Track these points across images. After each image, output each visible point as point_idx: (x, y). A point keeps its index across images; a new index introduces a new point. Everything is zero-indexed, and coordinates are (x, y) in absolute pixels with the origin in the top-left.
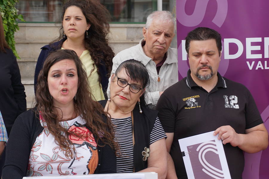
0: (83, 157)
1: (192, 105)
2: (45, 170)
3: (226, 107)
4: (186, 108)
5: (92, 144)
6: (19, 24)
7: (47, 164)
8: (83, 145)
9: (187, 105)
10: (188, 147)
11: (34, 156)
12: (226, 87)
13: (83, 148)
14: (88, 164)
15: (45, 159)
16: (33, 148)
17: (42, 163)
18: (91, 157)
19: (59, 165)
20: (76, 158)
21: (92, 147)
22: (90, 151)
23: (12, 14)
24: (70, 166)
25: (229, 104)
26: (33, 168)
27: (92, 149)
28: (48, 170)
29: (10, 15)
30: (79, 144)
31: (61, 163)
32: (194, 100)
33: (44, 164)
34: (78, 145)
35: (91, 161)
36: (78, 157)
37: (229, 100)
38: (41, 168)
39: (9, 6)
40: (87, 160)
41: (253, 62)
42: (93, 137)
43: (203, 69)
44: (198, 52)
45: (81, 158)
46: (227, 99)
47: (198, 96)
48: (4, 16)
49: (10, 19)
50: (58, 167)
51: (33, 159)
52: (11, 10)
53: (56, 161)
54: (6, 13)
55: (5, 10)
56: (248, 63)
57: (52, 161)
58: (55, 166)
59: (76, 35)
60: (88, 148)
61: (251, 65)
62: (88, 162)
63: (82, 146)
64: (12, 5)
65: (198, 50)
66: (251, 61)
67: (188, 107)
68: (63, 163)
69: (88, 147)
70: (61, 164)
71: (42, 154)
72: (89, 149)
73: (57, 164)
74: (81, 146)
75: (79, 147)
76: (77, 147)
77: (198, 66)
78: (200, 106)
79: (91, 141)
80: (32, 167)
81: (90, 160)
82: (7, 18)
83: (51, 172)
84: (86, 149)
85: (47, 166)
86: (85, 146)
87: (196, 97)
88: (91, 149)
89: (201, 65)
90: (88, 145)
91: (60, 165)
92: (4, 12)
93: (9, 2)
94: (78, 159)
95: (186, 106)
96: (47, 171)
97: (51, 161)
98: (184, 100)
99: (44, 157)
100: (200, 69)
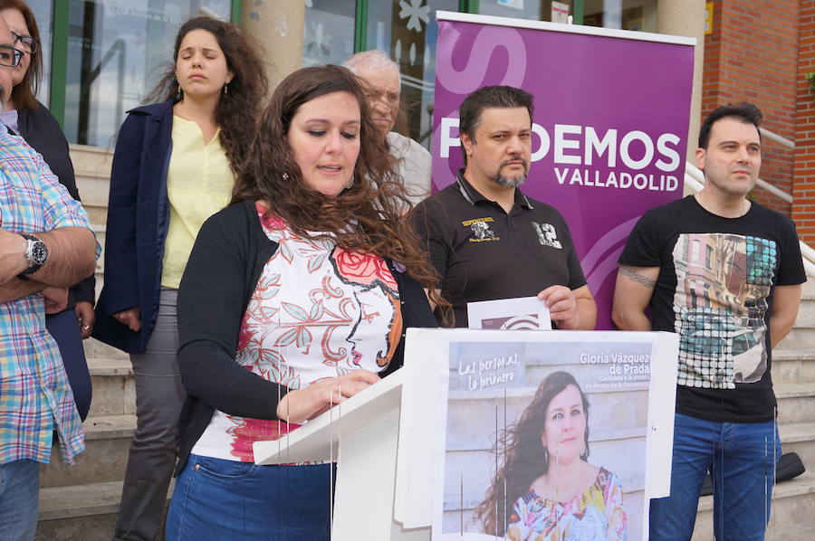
0: (377, 314)
1: (484, 235)
2: (295, 343)
3: (542, 243)
4: (471, 240)
5: (389, 285)
7: (301, 328)
8: (373, 286)
9: (474, 233)
10: (483, 321)
11: (265, 310)
12: (532, 208)
13: (375, 294)
14: (390, 330)
15: (295, 315)
17: (287, 326)
18: (393, 315)
19: (327, 331)
20: (363, 316)
21: (391, 293)
22: (390, 301)
24: (351, 335)
25: (546, 238)
26: (262, 340)
27: (393, 296)
28: (300, 343)
30: (365, 284)
31: (332, 326)
32: (486, 227)
33: (290, 329)
34: (362, 286)
36: (368, 313)
37: (544, 232)
38: (283, 339)
40: (388, 323)
41: (566, 171)
43: (513, 166)
44: (506, 130)
45: (375, 317)
46: (539, 230)
47: (490, 219)
50: (325, 335)
51: (261, 317)
53: (320, 320)
56: (557, 170)
57: (311, 321)
58: (318, 332)
59: (204, 88)
60: (385, 294)
61: (561, 175)
62: (390, 327)
63: (372, 290)
65: (506, 126)
66: (562, 167)
67: (476, 238)
68: (335, 326)
69: (383, 291)
70: (330, 330)
71: (286, 303)
72: (387, 297)
73: (322, 330)
74: (368, 288)
75: (365, 290)
76: (361, 291)
77: (501, 159)
78: (498, 239)
79: (386, 278)
80: (259, 339)
81: (392, 321)
83: (305, 350)
84: (380, 297)
85: (299, 333)
86: (378, 289)
87: (486, 219)
88: (391, 298)
89: (508, 158)
90: (384, 288)
91: (329, 332)
94: (369, 318)
95: (473, 235)
96: (298, 346)
97: (308, 322)
98: (466, 224)
99: (291, 312)
100: (505, 164)
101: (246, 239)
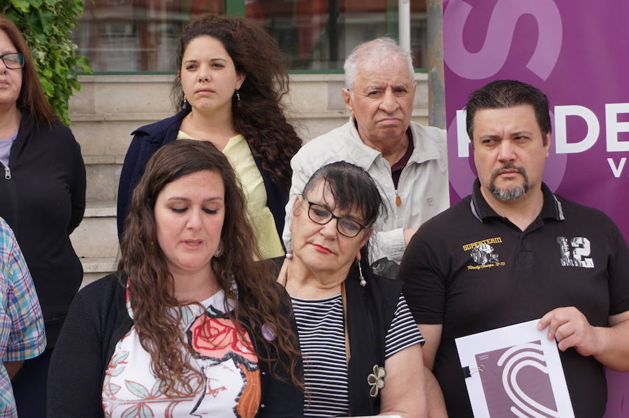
0: (224, 388)
1: (486, 260)
3: (564, 264)
4: (470, 267)
5: (246, 356)
6: (80, 78)
7: (141, 405)
8: (225, 360)
9: (472, 259)
11: (112, 387)
12: (562, 218)
13: (225, 368)
14: (237, 404)
15: (136, 393)
16: (110, 369)
17: (128, 402)
18: (243, 388)
19: (169, 406)
20: (207, 391)
21: (246, 366)
22: (243, 374)
23: (63, 54)
24: (195, 409)
25: (571, 257)
26: (111, 413)
27: (247, 368)
29: (59, 57)
30: (216, 357)
31: (174, 402)
32: (489, 250)
33: (132, 405)
34: (213, 359)
35: (244, 398)
36: (213, 388)
37: (571, 249)
38: (126, 414)
39: (56, 36)
40: (235, 396)
41: (623, 161)
42: (248, 339)
45: (220, 392)
46: (565, 246)
47: (498, 240)
48: (45, 60)
49: (58, 68)
50: (167, 411)
51: (109, 392)
52: (61, 46)
53: (162, 397)
54: (49, 52)
55: (46, 45)
56: (610, 161)
57: (152, 398)
58: (159, 409)
59: (213, 102)
60: (237, 367)
61: (617, 167)
62: (237, 400)
63: (223, 363)
64: (62, 34)
65: (493, 130)
66: (617, 156)
67: (475, 264)
68: (178, 402)
69: (236, 364)
70: (173, 405)
71: (128, 382)
72: (239, 370)
73: (165, 406)
74: (219, 361)
75: (215, 364)
76: (211, 365)
77: (492, 167)
78: (503, 264)
79: (244, 349)
80: (109, 413)
81: (240, 394)
82: (52, 65)
84: (231, 370)
85: (139, 409)
86: (230, 362)
87: (493, 241)
88: (245, 370)
89: (499, 166)
90: (238, 360)
91: (171, 408)
92: (44, 51)
93: (55, 28)
94: (214, 392)
95: (471, 262)
97: (149, 399)
98: (466, 248)
99: (133, 389)
100: (498, 174)
101: (104, 316)
